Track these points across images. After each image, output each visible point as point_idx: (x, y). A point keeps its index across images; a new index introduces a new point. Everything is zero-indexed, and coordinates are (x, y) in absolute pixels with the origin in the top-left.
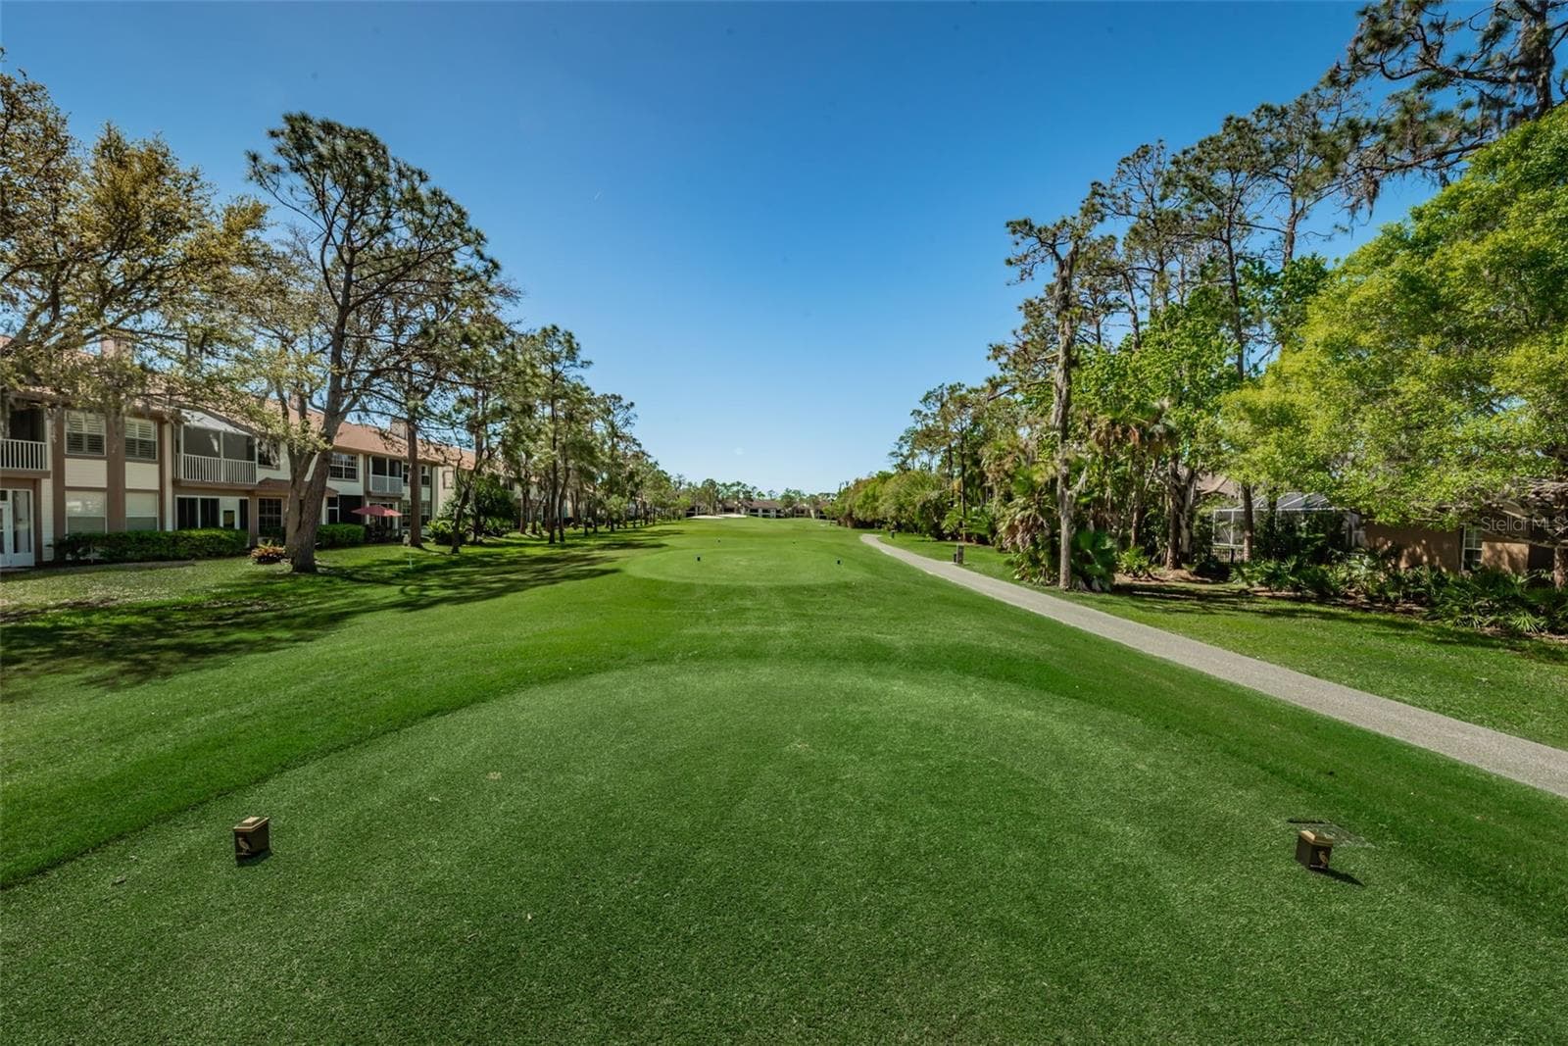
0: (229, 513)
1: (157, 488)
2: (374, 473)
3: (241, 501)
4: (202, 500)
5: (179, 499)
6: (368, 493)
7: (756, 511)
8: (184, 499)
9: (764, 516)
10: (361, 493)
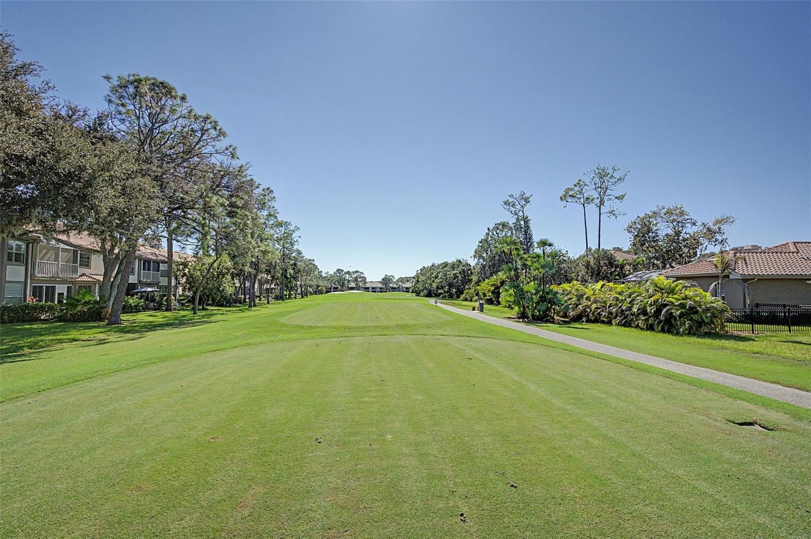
0: (61, 294)
1: (23, 280)
2: (143, 270)
3: (68, 287)
4: (46, 287)
5: (33, 286)
6: (140, 282)
7: (368, 288)
8: (37, 286)
9: (372, 292)
10: (136, 282)
